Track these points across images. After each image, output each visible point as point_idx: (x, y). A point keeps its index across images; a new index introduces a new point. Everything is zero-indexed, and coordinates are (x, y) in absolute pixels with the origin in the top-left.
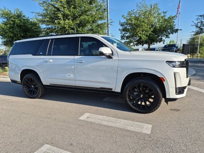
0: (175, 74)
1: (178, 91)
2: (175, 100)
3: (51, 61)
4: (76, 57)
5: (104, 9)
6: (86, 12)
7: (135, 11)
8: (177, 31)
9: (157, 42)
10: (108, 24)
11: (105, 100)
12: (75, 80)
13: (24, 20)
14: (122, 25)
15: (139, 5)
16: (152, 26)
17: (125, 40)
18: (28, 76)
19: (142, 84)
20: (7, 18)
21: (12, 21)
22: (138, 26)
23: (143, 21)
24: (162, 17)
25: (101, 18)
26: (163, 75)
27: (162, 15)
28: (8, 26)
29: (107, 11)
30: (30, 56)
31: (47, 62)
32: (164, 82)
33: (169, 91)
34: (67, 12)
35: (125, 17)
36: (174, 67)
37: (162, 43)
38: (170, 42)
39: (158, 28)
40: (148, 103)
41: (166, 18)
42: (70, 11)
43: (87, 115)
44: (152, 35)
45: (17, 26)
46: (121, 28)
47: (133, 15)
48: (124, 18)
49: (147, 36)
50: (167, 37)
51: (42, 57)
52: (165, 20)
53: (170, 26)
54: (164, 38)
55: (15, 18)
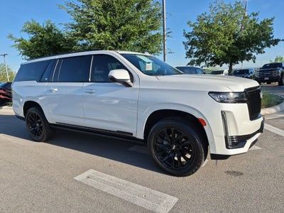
0: (223, 114)
1: (230, 143)
2: (225, 157)
3: (56, 90)
4: (86, 84)
5: (159, 15)
6: (130, 19)
7: (207, 15)
8: (276, 42)
9: (242, 60)
10: (164, 36)
11: (131, 149)
12: (85, 118)
13: (55, 34)
14: (188, 36)
15: (214, 5)
16: (235, 36)
17: (193, 58)
18: (32, 110)
19: (173, 129)
20: (35, 33)
21: (41, 36)
22: (210, 36)
23: (218, 30)
24: (251, 22)
25: (152, 28)
26: (202, 115)
27: (251, 18)
28: (35, 42)
29: (163, 17)
30: (34, 83)
31: (51, 91)
32: (205, 127)
33: (213, 142)
34: (103, 21)
35: (192, 23)
36: (222, 101)
37: (251, 61)
38: (276, 60)
39: (244, 39)
40: (182, 159)
41: (259, 23)
42: (106, 20)
43: (91, 172)
44: (233, 49)
45: (46, 42)
46: (186, 40)
47: (205, 21)
48: (191, 26)
49: (225, 51)
50: (260, 51)
51: (47, 84)
52: (256, 26)
53: (264, 35)
54: (254, 54)
55: (43, 33)
